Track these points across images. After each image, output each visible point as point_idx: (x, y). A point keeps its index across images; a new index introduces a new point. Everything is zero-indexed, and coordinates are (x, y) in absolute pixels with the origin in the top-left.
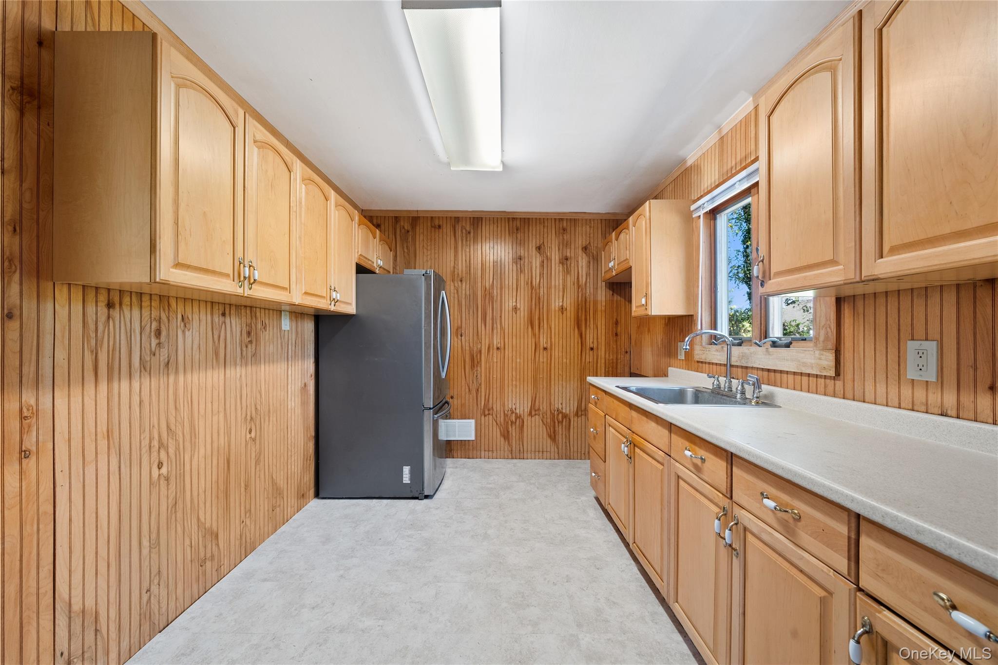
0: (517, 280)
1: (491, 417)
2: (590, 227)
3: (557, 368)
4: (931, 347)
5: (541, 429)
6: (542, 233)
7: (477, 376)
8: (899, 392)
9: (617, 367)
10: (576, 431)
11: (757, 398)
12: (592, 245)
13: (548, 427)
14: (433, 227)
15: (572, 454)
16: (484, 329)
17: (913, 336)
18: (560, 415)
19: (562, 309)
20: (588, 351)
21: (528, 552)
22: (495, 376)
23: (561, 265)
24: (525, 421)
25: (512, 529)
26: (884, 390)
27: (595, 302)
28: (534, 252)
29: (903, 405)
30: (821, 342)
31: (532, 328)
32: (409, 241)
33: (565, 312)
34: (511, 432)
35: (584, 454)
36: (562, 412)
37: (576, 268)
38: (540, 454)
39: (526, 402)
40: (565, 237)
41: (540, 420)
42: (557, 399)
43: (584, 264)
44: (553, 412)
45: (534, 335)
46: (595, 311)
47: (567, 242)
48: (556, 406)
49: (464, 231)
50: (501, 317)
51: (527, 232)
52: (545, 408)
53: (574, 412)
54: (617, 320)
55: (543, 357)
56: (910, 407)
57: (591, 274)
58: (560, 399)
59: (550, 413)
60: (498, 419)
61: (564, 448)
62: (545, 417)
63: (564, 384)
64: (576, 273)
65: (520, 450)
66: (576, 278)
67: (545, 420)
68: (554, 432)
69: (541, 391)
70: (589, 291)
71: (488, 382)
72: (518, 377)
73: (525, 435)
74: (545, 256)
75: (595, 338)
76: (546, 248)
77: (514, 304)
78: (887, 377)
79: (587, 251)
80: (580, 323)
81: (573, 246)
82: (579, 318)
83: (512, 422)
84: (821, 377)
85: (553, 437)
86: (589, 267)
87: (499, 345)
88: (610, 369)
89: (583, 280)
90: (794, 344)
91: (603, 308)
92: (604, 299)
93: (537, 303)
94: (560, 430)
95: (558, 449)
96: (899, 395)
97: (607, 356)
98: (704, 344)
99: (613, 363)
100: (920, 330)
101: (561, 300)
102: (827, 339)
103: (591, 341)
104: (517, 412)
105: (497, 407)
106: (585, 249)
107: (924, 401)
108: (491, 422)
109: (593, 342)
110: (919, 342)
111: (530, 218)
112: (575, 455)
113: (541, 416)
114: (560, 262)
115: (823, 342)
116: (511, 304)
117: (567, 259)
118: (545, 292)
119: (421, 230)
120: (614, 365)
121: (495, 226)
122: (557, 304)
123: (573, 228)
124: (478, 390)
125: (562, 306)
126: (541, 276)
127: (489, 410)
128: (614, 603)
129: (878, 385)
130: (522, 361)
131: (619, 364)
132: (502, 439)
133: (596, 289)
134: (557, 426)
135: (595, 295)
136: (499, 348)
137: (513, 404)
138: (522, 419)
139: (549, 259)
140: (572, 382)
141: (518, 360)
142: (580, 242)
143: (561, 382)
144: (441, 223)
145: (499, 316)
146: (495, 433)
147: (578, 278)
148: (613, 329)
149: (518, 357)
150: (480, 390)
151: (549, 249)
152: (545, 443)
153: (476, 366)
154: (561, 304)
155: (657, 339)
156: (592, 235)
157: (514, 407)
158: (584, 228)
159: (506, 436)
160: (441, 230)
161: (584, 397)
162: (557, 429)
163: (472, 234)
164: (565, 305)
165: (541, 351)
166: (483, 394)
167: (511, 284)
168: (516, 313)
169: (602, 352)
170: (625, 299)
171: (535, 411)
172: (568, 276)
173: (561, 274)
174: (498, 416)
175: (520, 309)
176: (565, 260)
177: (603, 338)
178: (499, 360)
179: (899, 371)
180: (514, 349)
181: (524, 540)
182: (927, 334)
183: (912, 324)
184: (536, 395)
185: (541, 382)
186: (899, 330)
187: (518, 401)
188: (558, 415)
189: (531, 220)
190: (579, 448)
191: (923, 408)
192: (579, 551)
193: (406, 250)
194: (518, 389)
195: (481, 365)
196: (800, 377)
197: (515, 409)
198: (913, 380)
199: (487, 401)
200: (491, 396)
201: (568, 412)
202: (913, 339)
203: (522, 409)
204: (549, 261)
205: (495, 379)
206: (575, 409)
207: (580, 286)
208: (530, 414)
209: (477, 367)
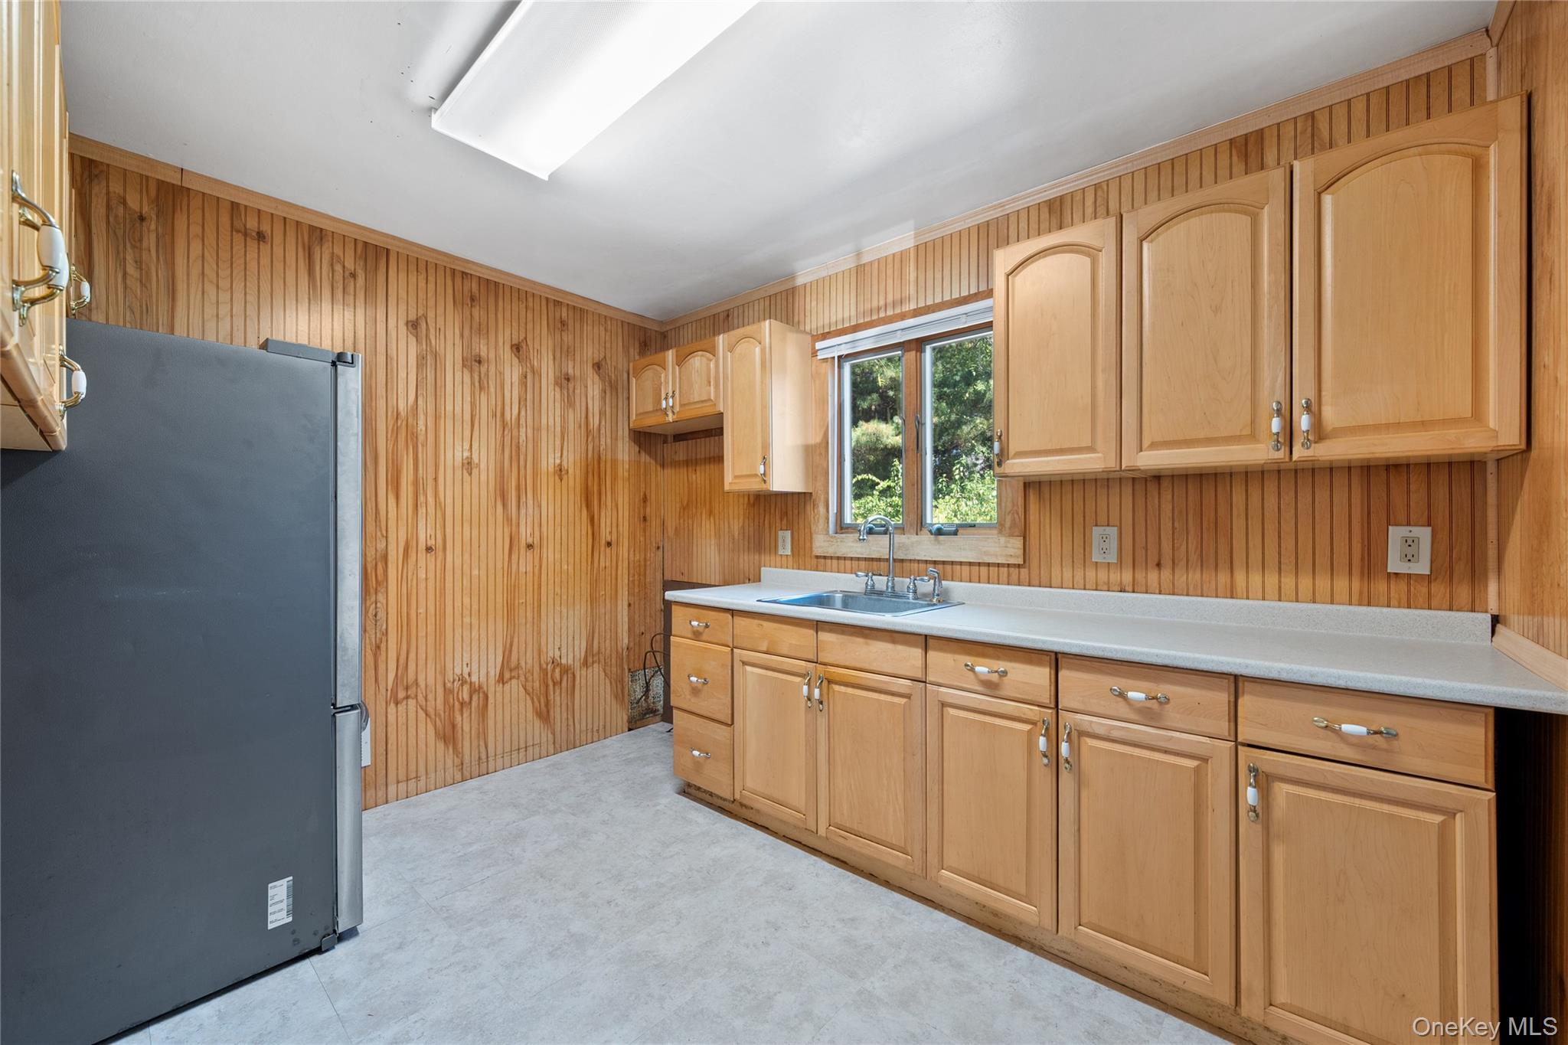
0: (473, 404)
1: (412, 702)
2: (606, 330)
3: (551, 582)
4: (1113, 531)
5: (522, 705)
6: (523, 320)
7: (376, 616)
8: (1085, 574)
9: (645, 574)
10: (584, 693)
11: (938, 595)
12: (609, 362)
13: (535, 700)
14: (238, 231)
15: (577, 737)
16: (395, 505)
17: (1096, 523)
18: (557, 670)
19: (560, 471)
20: (602, 549)
21: (678, 923)
22: (422, 610)
23: (558, 389)
24: (489, 696)
25: (609, 902)
26: (1070, 575)
27: (614, 462)
28: (507, 354)
29: (1087, 587)
30: (1007, 529)
31: (504, 505)
32: (145, 244)
33: (565, 477)
34: (459, 725)
35: (598, 731)
36: (561, 664)
37: (584, 399)
38: (522, 752)
39: (491, 657)
40: (565, 339)
41: (520, 686)
42: (551, 639)
43: (596, 392)
44: (545, 666)
45: (508, 520)
46: (614, 479)
47: (568, 348)
48: (551, 654)
49: (338, 268)
50: (436, 479)
51: (493, 308)
52: (530, 662)
53: (580, 659)
54: (645, 494)
55: (525, 563)
56: (1094, 588)
57: (607, 413)
58: (557, 639)
59: (538, 669)
60: (431, 703)
61: (564, 729)
62: (530, 678)
63: (564, 611)
64: (584, 408)
65: (479, 758)
66: (583, 416)
67: (529, 684)
68: (547, 704)
69: (522, 629)
70: (605, 441)
71: (406, 625)
72: (475, 606)
73: (491, 723)
74: (528, 365)
75: (614, 525)
76: (531, 351)
77: (466, 454)
78: (1073, 562)
79: (601, 371)
80: (590, 499)
81: (578, 358)
82: (589, 489)
83: (462, 704)
84: (1003, 565)
85: (544, 715)
86: (603, 399)
87: (431, 543)
88: (636, 576)
89: (594, 421)
90: (961, 531)
91: (626, 474)
92: (626, 458)
93: (514, 457)
94: (558, 699)
95: (554, 735)
96: (1085, 578)
97: (631, 556)
98: (831, 533)
99: (639, 566)
100: (1102, 518)
101: (558, 455)
102: (1014, 524)
103: (608, 530)
104: (473, 680)
105: (428, 677)
106: (598, 366)
107: (1106, 580)
108: (412, 715)
109: (611, 533)
110: (1103, 528)
111: (499, 283)
112: (584, 737)
113: (522, 678)
114: (556, 383)
115: (1010, 528)
116: (458, 454)
117: (568, 380)
118: (530, 435)
119: (196, 229)
120: (642, 570)
121: (422, 277)
122: (551, 461)
123: (578, 325)
124: (378, 647)
125: (560, 465)
126: (522, 403)
127: (407, 688)
128: (853, 920)
129: (1064, 570)
130: (483, 573)
131: (648, 568)
132: (441, 746)
133: (615, 439)
134: (552, 693)
135: (614, 450)
136: (431, 548)
137: (465, 666)
138: (484, 692)
139: (536, 373)
140: (577, 607)
141: (475, 572)
142: (590, 353)
143: (558, 608)
144: (266, 228)
145: (431, 476)
146: (422, 735)
147: (587, 417)
148: (639, 509)
149: (475, 564)
150: (383, 646)
151: (536, 354)
152: (529, 728)
153: (372, 591)
154: (558, 461)
155: (729, 527)
156: (608, 345)
157: (466, 671)
158: (596, 329)
159: (449, 736)
160: (265, 248)
161: (597, 631)
162: (552, 697)
163: (361, 281)
164: (565, 464)
165: (523, 551)
166: (392, 655)
167: (458, 410)
168: (470, 474)
169: (624, 550)
170: (656, 461)
171: (511, 670)
172: (571, 411)
173: (558, 405)
174: (431, 697)
175: (478, 465)
176: (564, 380)
177: (626, 524)
178: (431, 575)
179: (1084, 555)
180: (467, 548)
181: (649, 908)
182: (1108, 520)
183: (1096, 512)
184: (512, 638)
185: (522, 612)
186: (1084, 517)
187: (475, 658)
188: (553, 670)
189: (501, 286)
190: (590, 721)
191: (1106, 587)
192: (742, 879)
193: (131, 269)
194: (475, 633)
195: (387, 588)
196: (977, 567)
197: (469, 675)
198: (1097, 563)
199: (402, 667)
200: (412, 656)
201: (570, 662)
202: (1096, 525)
203: (483, 672)
204: (536, 376)
205: (422, 616)
206: (583, 656)
207: (590, 431)
208: (501, 680)
209: (376, 593)
